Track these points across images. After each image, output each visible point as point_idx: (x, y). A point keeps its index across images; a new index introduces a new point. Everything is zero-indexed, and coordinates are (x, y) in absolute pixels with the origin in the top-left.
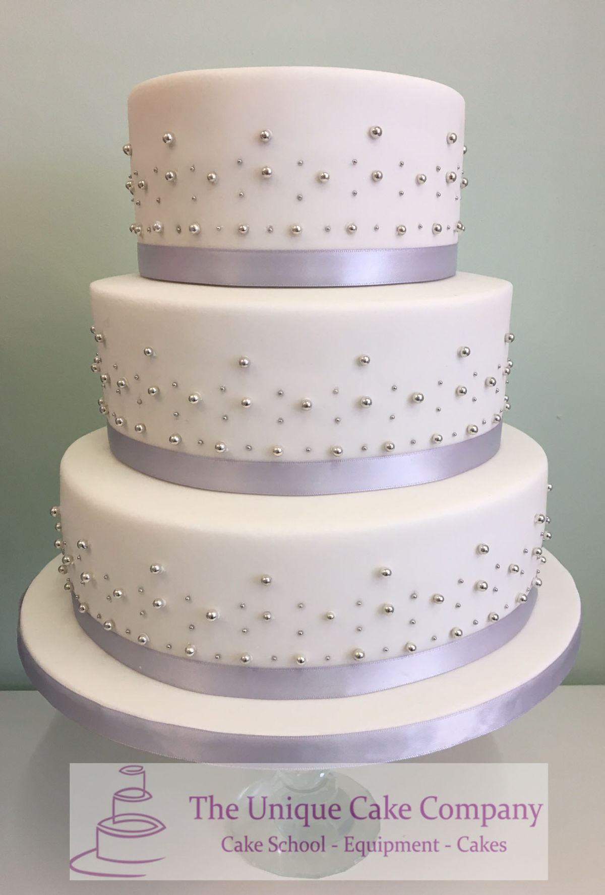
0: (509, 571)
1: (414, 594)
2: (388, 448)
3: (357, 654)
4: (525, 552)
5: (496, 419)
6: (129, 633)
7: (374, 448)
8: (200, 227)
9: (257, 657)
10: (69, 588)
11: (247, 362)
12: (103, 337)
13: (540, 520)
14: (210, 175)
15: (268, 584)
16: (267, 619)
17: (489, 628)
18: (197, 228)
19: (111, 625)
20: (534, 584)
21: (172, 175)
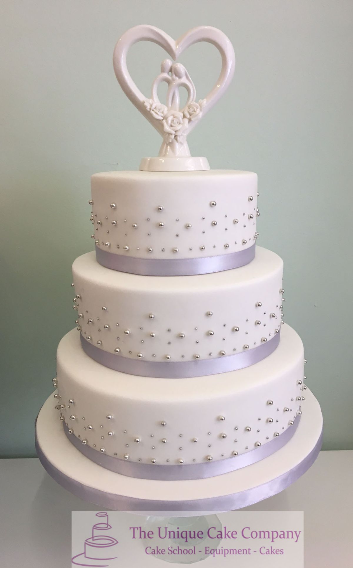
0: (284, 411)
1: (237, 427)
2: (222, 354)
3: (209, 458)
4: (292, 400)
5: (276, 332)
6: (95, 446)
7: (215, 354)
8: (129, 247)
9: (159, 460)
10: (62, 419)
11: (153, 316)
12: (80, 296)
13: (299, 383)
14: (134, 225)
15: (165, 426)
16: (164, 442)
17: (274, 440)
18: (127, 248)
19: (86, 442)
20: (298, 413)
21: (115, 222)
